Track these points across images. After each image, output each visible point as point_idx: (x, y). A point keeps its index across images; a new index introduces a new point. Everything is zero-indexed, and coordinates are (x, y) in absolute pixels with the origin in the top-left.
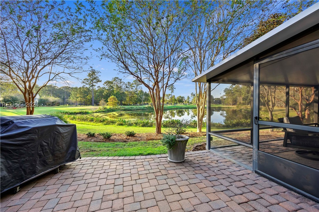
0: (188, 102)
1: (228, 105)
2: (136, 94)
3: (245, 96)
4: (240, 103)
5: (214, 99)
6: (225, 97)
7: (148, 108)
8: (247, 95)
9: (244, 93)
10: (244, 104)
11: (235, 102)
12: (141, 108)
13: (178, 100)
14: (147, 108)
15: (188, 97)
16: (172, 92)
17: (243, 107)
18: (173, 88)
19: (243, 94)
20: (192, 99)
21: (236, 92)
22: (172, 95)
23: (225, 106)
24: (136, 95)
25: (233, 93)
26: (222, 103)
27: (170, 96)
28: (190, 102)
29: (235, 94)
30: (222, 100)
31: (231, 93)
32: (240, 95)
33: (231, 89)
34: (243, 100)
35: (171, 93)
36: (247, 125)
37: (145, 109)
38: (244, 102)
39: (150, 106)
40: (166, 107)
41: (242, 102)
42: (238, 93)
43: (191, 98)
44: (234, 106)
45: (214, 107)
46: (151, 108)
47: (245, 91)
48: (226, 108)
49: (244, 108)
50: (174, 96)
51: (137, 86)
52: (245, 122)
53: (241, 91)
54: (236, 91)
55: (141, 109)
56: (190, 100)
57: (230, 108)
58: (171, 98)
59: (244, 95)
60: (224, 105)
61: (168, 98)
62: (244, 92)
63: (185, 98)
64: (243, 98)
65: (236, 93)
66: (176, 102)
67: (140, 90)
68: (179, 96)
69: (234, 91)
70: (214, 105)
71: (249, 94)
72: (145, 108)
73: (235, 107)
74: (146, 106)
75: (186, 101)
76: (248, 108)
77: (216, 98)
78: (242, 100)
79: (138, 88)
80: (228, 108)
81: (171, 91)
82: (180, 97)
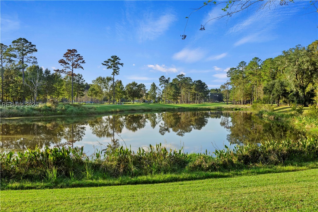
0: (154, 97)
1: (236, 104)
2: (21, 75)
3: (268, 84)
4: (259, 99)
5: (209, 91)
6: (230, 87)
7: (43, 110)
8: (271, 82)
9: (266, 77)
10: (266, 101)
11: (249, 98)
12: (22, 111)
13: (129, 92)
14: (39, 110)
15: (154, 86)
16: (115, 72)
17: (265, 107)
18: (116, 64)
19: (263, 81)
20: (162, 89)
21: (251, 76)
22: (115, 81)
23: (229, 106)
24: (21, 79)
25: (246, 77)
26: (225, 100)
27: (110, 83)
28: (157, 96)
29: (250, 80)
30: (225, 93)
31: (241, 78)
32: (258, 83)
33: (241, 69)
34: (265, 93)
35: (112, 76)
36: (279, 157)
37: (35, 112)
38: (266, 96)
39: (48, 104)
40: (92, 108)
41: (262, 96)
42: (256, 78)
43: (160, 87)
44: (246, 106)
45: (207, 107)
46: (51, 110)
47: (267, 74)
48: (232, 109)
49: (268, 110)
50: (120, 82)
51: (23, 55)
52: (274, 150)
53: (260, 74)
54: (251, 74)
55: (21, 113)
56: (157, 91)
57: (240, 109)
58: (112, 86)
59: (265, 82)
60: (227, 104)
61: (106, 88)
62: (265, 75)
63: (146, 88)
64: (265, 87)
65: (251, 78)
66: (124, 96)
67: (30, 65)
68: (131, 82)
69: (247, 74)
70: (210, 103)
71: (276, 81)
72: (35, 110)
73: (248, 109)
74: (40, 105)
75: (147, 94)
76: (275, 109)
77: (212, 90)
78: (262, 92)
79: (25, 60)
80: (236, 110)
81: (111, 71)
82: (134, 84)
